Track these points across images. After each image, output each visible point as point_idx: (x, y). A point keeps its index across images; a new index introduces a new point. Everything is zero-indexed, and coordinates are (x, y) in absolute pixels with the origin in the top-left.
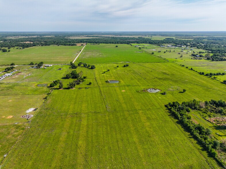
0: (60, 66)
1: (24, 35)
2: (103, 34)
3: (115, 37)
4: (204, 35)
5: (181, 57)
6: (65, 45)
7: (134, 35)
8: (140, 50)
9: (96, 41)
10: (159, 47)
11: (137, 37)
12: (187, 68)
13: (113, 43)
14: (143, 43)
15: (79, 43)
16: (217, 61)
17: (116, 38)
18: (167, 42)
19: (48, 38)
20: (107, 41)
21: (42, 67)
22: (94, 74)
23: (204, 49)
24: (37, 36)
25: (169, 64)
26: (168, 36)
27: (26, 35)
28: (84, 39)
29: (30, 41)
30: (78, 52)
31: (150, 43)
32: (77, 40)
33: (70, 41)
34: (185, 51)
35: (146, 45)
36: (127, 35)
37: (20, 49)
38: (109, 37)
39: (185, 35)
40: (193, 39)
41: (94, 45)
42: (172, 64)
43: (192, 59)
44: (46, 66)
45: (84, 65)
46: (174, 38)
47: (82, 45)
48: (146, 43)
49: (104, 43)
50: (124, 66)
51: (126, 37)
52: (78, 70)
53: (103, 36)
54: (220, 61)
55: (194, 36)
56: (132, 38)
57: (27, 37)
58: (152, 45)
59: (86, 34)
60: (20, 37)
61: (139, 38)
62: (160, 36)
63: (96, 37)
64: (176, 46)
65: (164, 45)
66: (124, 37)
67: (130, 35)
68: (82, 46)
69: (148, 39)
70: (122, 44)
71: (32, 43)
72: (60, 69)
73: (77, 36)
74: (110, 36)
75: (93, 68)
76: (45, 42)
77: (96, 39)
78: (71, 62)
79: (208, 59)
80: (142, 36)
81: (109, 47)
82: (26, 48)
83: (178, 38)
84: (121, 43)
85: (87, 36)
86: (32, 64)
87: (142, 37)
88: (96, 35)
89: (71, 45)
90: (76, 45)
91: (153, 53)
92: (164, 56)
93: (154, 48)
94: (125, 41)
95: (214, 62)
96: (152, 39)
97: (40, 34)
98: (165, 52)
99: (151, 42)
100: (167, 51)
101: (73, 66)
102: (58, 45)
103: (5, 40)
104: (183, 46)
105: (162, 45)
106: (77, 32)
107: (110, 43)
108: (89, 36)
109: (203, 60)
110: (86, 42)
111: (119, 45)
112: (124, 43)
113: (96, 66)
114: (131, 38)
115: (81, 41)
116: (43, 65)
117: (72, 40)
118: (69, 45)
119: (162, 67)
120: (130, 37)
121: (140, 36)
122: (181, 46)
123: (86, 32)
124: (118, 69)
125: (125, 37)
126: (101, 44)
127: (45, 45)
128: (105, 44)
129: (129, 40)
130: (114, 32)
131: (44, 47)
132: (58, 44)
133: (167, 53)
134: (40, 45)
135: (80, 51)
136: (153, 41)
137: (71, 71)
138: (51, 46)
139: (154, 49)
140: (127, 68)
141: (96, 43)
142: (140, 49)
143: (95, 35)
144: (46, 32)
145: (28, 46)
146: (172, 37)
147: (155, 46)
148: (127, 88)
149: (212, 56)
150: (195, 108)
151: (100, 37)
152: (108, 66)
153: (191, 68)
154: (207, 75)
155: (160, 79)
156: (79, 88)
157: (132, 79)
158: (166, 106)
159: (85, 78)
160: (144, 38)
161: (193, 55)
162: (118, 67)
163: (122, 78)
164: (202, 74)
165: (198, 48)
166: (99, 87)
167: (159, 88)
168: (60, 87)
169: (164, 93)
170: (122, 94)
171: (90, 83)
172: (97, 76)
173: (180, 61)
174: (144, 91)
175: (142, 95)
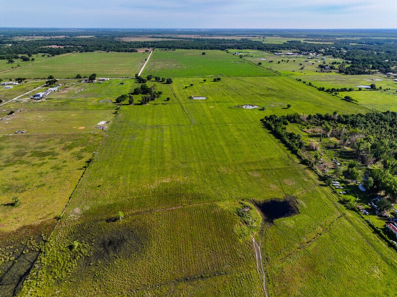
0: (121, 80)
1: (40, 35)
2: (180, 34)
3: (201, 38)
4: (357, 36)
5: (302, 69)
6: (118, 51)
7: (233, 35)
8: (241, 60)
9: (170, 45)
10: (272, 54)
11: (238, 38)
12: (304, 83)
13: (197, 48)
14: (248, 48)
15: (140, 47)
16: (353, 74)
17: (203, 40)
18: (288, 48)
19: (87, 40)
20: (186, 45)
21: (95, 81)
22: (172, 89)
23: (343, 58)
24: (64, 36)
25: (279, 79)
26: (293, 37)
27: (45, 35)
28: (148, 42)
29: (57, 45)
30: (143, 62)
31: (258, 49)
32: (136, 43)
33: (125, 44)
34: (311, 61)
35: (251, 52)
36: (222, 35)
37: (48, 56)
38: (190, 39)
39: (324, 36)
40: (333, 43)
41: (166, 51)
42: (286, 78)
43: (317, 71)
44: (100, 80)
45: (156, 78)
46: (302, 40)
47: (146, 51)
48: (252, 48)
49: (182, 48)
50: (215, 80)
51: (221, 38)
52: (149, 84)
53: (180, 36)
54: (357, 74)
55: (339, 37)
56: (231, 40)
57: (47, 38)
58: (262, 52)
59: (151, 34)
60: (36, 38)
61: (242, 39)
62: (279, 38)
63: (168, 38)
64: (300, 53)
65: (281, 52)
66: (216, 38)
67: (227, 35)
68: (146, 53)
69: (257, 42)
70: (212, 51)
71: (62, 47)
72: (123, 84)
73: (134, 37)
74: (193, 37)
75: (169, 82)
76: (83, 46)
77: (169, 42)
78: (136, 75)
79: (341, 72)
80: (248, 38)
81: (191, 54)
82: (56, 56)
83: (309, 41)
84: (211, 49)
85: (151, 36)
86: (78, 77)
87: (247, 39)
88: (169, 36)
89: (129, 52)
90: (136, 51)
91: (260, 64)
92: (275, 67)
93: (264, 56)
94: (218, 45)
95: (348, 76)
96: (264, 43)
97: (69, 33)
98: (279, 62)
99: (261, 47)
100: (283, 60)
101: (139, 80)
102: (108, 52)
103: (14, 43)
104: (311, 54)
105: (278, 52)
106: (134, 30)
107: (193, 48)
108: (156, 36)
109: (333, 73)
110: (152, 47)
111: (208, 52)
112: (216, 48)
113: (173, 80)
114: (228, 40)
115: (144, 45)
116: (97, 78)
117: (128, 43)
118: (126, 51)
119: (269, 82)
120: (226, 38)
121: (244, 38)
122: (308, 54)
123: (150, 30)
124: (206, 83)
125: (218, 38)
126: (177, 50)
127: (86, 51)
128: (184, 50)
129: (224, 44)
130: (199, 30)
131: (84, 55)
132: (107, 49)
133: (282, 64)
134: (77, 51)
135: (146, 60)
136: (265, 46)
137: (139, 86)
138: (96, 52)
139: (264, 57)
140: (219, 83)
141: (170, 48)
142: (241, 57)
143: (165, 36)
144: (78, 29)
145: (58, 52)
146: (298, 40)
147: (265, 53)
148: (216, 104)
149: (348, 68)
150: (295, 122)
151: (174, 38)
152: (190, 80)
153: (310, 83)
154: (328, 91)
155: (261, 95)
156: (155, 104)
157: (224, 95)
158: (262, 120)
159: (160, 93)
160: (251, 41)
161: (321, 66)
162: (205, 81)
163: (210, 95)
164: (322, 89)
165: (334, 56)
166: (181, 103)
167: (257, 104)
168: (131, 102)
169: (263, 109)
170: (210, 110)
171: (168, 99)
172: (176, 92)
173: (298, 74)
174: (238, 106)
175: (234, 111)
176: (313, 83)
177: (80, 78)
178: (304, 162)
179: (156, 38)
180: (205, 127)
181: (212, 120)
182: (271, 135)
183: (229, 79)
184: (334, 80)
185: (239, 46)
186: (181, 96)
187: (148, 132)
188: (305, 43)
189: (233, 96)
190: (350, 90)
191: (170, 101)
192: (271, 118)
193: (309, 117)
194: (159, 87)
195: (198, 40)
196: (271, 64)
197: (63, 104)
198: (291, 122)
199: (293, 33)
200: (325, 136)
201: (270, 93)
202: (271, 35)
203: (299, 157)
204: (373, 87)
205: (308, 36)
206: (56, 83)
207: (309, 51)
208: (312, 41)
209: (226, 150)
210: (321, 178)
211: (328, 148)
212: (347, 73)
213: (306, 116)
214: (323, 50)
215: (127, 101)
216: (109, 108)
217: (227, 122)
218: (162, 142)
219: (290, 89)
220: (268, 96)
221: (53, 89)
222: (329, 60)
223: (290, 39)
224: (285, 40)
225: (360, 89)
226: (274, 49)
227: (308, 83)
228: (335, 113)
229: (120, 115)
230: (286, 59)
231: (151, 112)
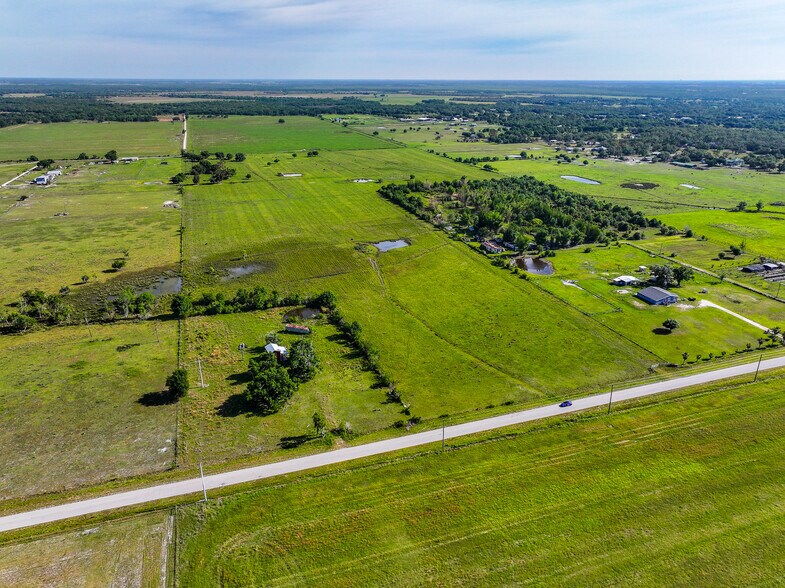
0: (159, 160)
2: (223, 90)
3: (268, 96)
5: (438, 138)
7: (327, 91)
8: (346, 129)
10: (396, 121)
11: (339, 97)
12: (438, 154)
13: (267, 114)
14: (356, 112)
17: (275, 100)
18: (421, 111)
20: (246, 108)
21: (117, 161)
25: (405, 151)
26: (433, 94)
30: (180, 136)
31: (373, 113)
34: (453, 129)
35: (361, 117)
36: (307, 91)
38: (249, 98)
40: (494, 103)
42: (413, 151)
43: (458, 141)
45: (216, 155)
46: (447, 99)
47: (175, 119)
48: (363, 112)
49: (239, 114)
50: (309, 155)
51: (306, 96)
53: (225, 93)
54: (511, 142)
55: (508, 93)
56: (325, 100)
58: (380, 117)
61: (344, 99)
62: (410, 95)
64: (439, 118)
65: (410, 118)
66: (296, 96)
67: (316, 91)
69: (371, 102)
70: (296, 117)
72: (165, 163)
74: (252, 94)
75: (240, 158)
78: (183, 151)
79: (490, 140)
80: (355, 96)
81: (259, 123)
83: (458, 100)
84: (292, 114)
87: (353, 98)
88: (203, 93)
89: (141, 120)
90: (156, 120)
91: (376, 133)
92: (398, 137)
93: (382, 124)
94: (303, 109)
95: (500, 145)
96: (382, 103)
98: (405, 131)
99: (377, 110)
100: (410, 129)
102: (100, 121)
104: (456, 119)
105: (405, 118)
107: (260, 114)
109: (481, 143)
110: (181, 112)
111: (287, 118)
112: (301, 113)
114: (319, 100)
118: (135, 120)
120: (316, 96)
121: (348, 96)
122: (451, 119)
124: (296, 159)
125: (299, 96)
126: (231, 118)
128: (244, 117)
129: (313, 107)
130: (258, 82)
133: (412, 134)
135: (184, 132)
136: (384, 107)
139: (384, 125)
140: (317, 157)
141: (217, 114)
142: (345, 126)
146: (440, 98)
147: (385, 120)
148: (318, 180)
149: (501, 135)
150: (418, 190)
153: (444, 154)
154: (465, 161)
155: (377, 169)
156: (232, 183)
158: (378, 191)
159: (233, 171)
160: (360, 101)
161: (466, 135)
162: (295, 155)
164: (459, 160)
166: (267, 181)
168: (196, 181)
169: (380, 181)
171: (249, 176)
172: (255, 170)
173: (431, 145)
174: (348, 180)
175: (343, 185)
176: (448, 155)
177: (87, 158)
178: (422, 218)
180: (309, 200)
182: (389, 202)
183: (331, 153)
184: (480, 149)
185: (341, 108)
186: (266, 173)
188: (451, 104)
189: (339, 171)
190: (495, 159)
191: (252, 179)
192: (389, 187)
193: (435, 184)
195: (263, 99)
196: (392, 134)
198: (413, 191)
200: (448, 199)
201: (390, 166)
202: (396, 92)
204: (523, 156)
205: (460, 92)
207: (455, 115)
208: (463, 100)
211: (450, 208)
212: (498, 142)
213: (431, 183)
214: (476, 114)
215: (187, 181)
216: (166, 189)
218: (260, 213)
219: (417, 162)
220: (387, 169)
222: (479, 126)
223: (427, 98)
224: (419, 99)
225: (507, 159)
226: (398, 113)
227: (441, 154)
228: (463, 178)
229: (188, 194)
230: (417, 127)
231: (229, 190)
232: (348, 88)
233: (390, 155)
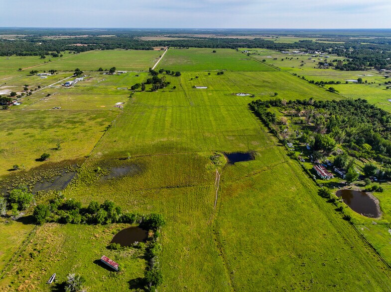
0: (136, 73)
1: (66, 34)
2: (196, 33)
3: (215, 37)
4: (372, 36)
5: (302, 65)
6: (136, 49)
7: (248, 35)
8: (248, 57)
9: (184, 44)
10: (280, 53)
11: (251, 38)
12: (299, 77)
13: (209, 47)
14: (258, 47)
15: (157, 46)
16: (348, 70)
17: (217, 39)
18: (297, 47)
19: (108, 39)
20: (200, 44)
21: (115, 73)
22: (180, 81)
23: (346, 57)
24: (87, 36)
25: (277, 73)
26: (307, 37)
27: (70, 34)
28: (165, 41)
29: (81, 43)
30: (157, 59)
31: (268, 48)
32: (153, 42)
33: (143, 43)
34: (313, 59)
35: (259, 50)
36: (237, 35)
37: (74, 53)
38: (205, 38)
39: (339, 36)
40: (344, 43)
41: (180, 50)
42: (283, 73)
43: (315, 68)
44: (119, 73)
45: (167, 72)
46: (314, 40)
47: (161, 49)
48: (262, 47)
49: (195, 47)
50: (218, 74)
51: (234, 37)
52: (160, 76)
53: (196, 35)
54: (351, 70)
55: (354, 36)
56: (244, 40)
57: (73, 37)
58: (271, 50)
59: (168, 33)
60: (63, 37)
61: (255, 39)
62: (293, 37)
63: (184, 37)
64: (306, 52)
65: (288, 51)
66: (230, 37)
67: (242, 35)
68: (162, 51)
69: (269, 41)
70: (223, 49)
71: (85, 45)
72: (138, 76)
73: (152, 36)
74: (208, 36)
75: (178, 74)
76: (105, 44)
77: (184, 41)
78: (150, 69)
80: (261, 37)
81: (202, 52)
82: (81, 53)
83: (321, 40)
84: (223, 47)
85: (168, 35)
86: (100, 70)
87: (260, 39)
88: (185, 35)
89: (146, 50)
90: (153, 49)
91: (264, 61)
92: (278, 64)
93: (270, 55)
94: (230, 44)
95: (343, 72)
96: (275, 42)
97: (91, 32)
98: (282, 60)
99: (271, 46)
100: (287, 58)
101: (152, 72)
102: (127, 49)
103: (43, 41)
104: (317, 52)
105: (285, 51)
106: (152, 29)
107: (206, 47)
108: (173, 35)
109: (330, 70)
110: (167, 45)
111: (219, 50)
112: (228, 47)
113: (181, 73)
114: (241, 40)
115: (160, 44)
116: (116, 71)
117: (146, 42)
118: (143, 49)
120: (240, 37)
121: (257, 37)
122: (314, 53)
123: (168, 30)
124: (210, 76)
125: (231, 37)
126: (190, 48)
127: (107, 49)
128: (197, 48)
129: (236, 43)
130: (216, 30)
131: (106, 52)
132: (126, 47)
133: (286, 61)
134: (99, 49)
135: (160, 57)
136: (275, 44)
137: (151, 77)
138: (116, 50)
140: (222, 76)
141: (184, 46)
142: (248, 55)
143: (182, 35)
144: (99, 29)
145: (82, 50)
146: (310, 39)
147: (273, 52)
148: (214, 92)
149: (345, 65)
150: (276, 105)
151: (189, 38)
152: (197, 74)
153: (303, 77)
154: (316, 83)
155: (256, 86)
156: (163, 91)
157: (223, 85)
158: (249, 104)
159: (169, 83)
160: (263, 40)
161: (321, 64)
162: (209, 74)
163: (211, 85)
164: (312, 82)
165: (339, 55)
166: (184, 91)
167: (250, 92)
168: (143, 89)
169: (253, 96)
170: (208, 96)
171: (175, 87)
172: (183, 82)
173: (297, 70)
174: (233, 94)
175: (228, 97)
176: (306, 77)
177: (102, 70)
178: (272, 131)
179: (172, 37)
180: (201, 108)
181: (208, 103)
182: (253, 114)
183: (232, 73)
184: (328, 75)
185: (250, 45)
186: (187, 85)
187: (155, 110)
188: (316, 43)
190: (338, 83)
191: (176, 89)
192: (257, 102)
193: (290, 102)
194: (168, 78)
195: (212, 39)
196: (274, 61)
197: (88, 90)
198: (273, 106)
199: (309, 33)
200: (297, 115)
201: (265, 84)
202: (286, 35)
203: (269, 129)
204: (360, 81)
205: (324, 36)
206: (82, 74)
207: (317, 50)
208: (324, 40)
209: (214, 123)
210: (280, 141)
211: (296, 123)
212: (342, 69)
213: (287, 101)
214: (330, 50)
215: (140, 89)
216: (125, 93)
217: (220, 105)
218: (165, 117)
219: (283, 82)
220: (261, 87)
221: (80, 79)
222: (331, 58)
223: (302, 39)
224: (297, 40)
225: (347, 83)
226: (282, 48)
227: (301, 77)
228: (311, 99)
229: (134, 98)
230: (290, 57)
231: (159, 97)
232: (261, 33)
233: (268, 76)
